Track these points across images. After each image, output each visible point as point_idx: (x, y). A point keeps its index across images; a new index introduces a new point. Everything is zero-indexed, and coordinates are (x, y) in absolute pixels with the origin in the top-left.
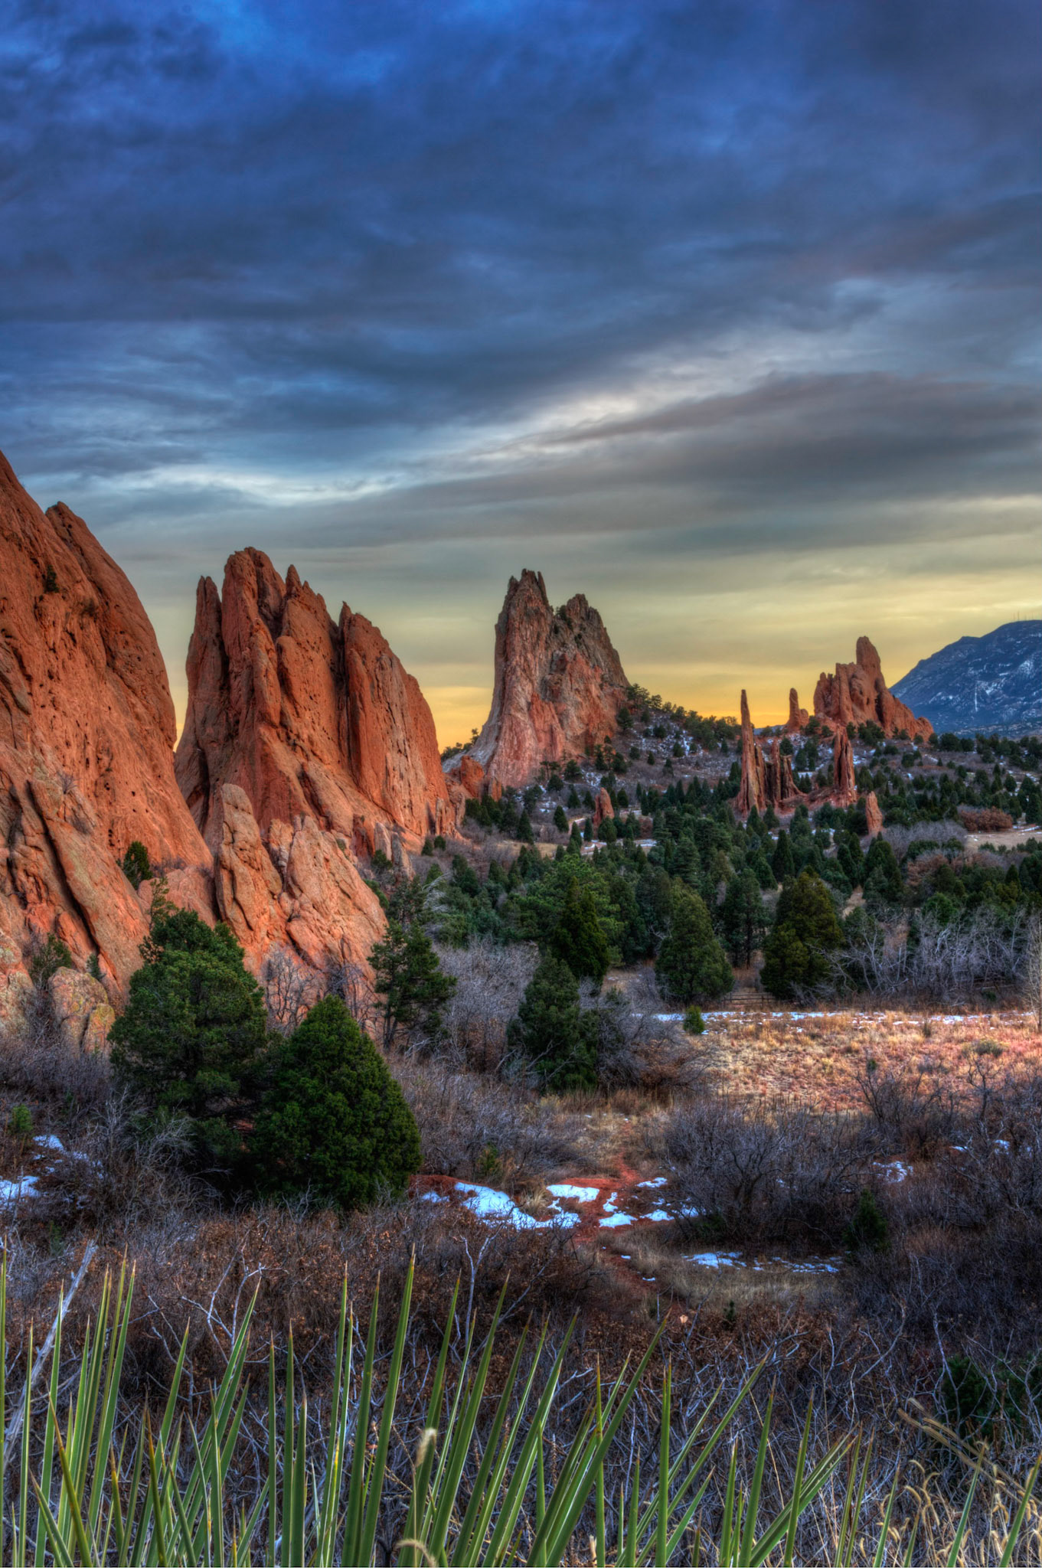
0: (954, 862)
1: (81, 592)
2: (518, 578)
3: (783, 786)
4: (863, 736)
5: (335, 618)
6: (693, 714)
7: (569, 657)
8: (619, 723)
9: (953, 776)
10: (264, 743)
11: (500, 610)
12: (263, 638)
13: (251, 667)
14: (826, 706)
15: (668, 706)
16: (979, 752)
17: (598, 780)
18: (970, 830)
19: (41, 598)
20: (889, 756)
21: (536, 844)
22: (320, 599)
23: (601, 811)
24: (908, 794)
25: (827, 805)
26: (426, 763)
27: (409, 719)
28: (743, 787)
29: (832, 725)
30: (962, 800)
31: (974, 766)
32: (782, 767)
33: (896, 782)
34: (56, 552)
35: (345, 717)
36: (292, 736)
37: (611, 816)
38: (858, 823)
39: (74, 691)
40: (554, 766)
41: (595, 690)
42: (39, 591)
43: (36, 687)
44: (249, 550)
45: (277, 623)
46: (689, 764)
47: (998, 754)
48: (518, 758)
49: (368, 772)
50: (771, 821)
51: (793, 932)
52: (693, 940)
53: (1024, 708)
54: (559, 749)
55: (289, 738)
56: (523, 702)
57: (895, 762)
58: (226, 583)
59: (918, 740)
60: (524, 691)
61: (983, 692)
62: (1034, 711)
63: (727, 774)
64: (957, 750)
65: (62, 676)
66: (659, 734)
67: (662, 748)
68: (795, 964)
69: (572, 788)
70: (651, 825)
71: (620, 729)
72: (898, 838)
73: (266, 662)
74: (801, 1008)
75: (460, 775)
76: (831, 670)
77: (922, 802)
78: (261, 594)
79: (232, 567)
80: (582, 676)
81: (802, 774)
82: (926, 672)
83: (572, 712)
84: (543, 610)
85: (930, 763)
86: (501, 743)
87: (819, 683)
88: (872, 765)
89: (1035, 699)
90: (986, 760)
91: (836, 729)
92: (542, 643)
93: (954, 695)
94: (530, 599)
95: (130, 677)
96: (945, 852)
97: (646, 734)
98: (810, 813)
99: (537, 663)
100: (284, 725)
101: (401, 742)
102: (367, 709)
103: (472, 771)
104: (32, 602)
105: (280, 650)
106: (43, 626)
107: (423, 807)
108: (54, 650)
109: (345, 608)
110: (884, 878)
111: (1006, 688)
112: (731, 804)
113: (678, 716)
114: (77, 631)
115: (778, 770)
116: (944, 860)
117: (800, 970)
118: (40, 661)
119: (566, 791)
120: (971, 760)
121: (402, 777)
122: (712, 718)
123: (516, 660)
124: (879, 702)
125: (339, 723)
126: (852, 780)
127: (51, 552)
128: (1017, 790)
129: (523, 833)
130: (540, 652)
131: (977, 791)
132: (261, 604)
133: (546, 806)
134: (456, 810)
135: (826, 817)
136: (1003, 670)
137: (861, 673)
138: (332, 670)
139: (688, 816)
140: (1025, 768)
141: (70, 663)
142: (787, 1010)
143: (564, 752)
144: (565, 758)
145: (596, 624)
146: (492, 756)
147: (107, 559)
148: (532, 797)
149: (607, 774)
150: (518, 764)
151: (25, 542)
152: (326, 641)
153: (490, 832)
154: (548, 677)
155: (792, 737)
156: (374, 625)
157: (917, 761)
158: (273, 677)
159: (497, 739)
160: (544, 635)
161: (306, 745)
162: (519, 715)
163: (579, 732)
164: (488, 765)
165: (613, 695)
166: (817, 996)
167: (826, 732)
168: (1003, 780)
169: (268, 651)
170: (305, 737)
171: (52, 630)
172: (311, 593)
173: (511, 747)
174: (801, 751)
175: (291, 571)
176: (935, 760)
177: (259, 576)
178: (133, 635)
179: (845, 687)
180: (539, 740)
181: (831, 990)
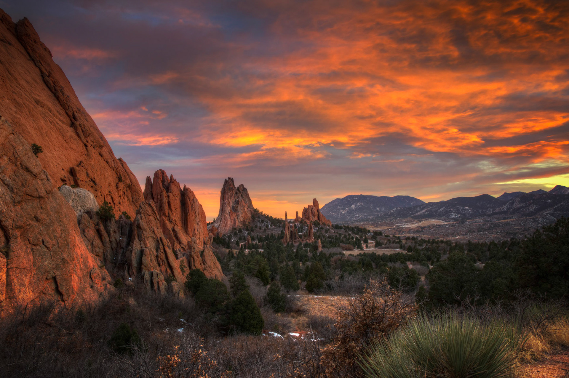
0: (343, 258)
1: (127, 182)
2: (227, 179)
3: (295, 237)
4: (315, 224)
5: (182, 189)
6: (271, 217)
7: (240, 201)
8: (252, 218)
9: (338, 236)
10: (164, 221)
11: (222, 187)
12: (165, 193)
13: (161, 201)
14: (305, 216)
15: (265, 215)
16: (344, 229)
17: (247, 233)
18: (344, 250)
19: (118, 183)
20: (321, 230)
21: (233, 250)
22: (178, 183)
23: (248, 241)
24: (327, 240)
25: (307, 242)
26: (203, 227)
27: (200, 216)
28: (285, 236)
29: (307, 221)
30: (341, 242)
31: (343, 233)
32: (295, 232)
33: (324, 237)
34: (122, 171)
35: (184, 215)
36: (171, 219)
37: (251, 243)
38: (316, 248)
39: (124, 207)
40: (235, 229)
41: (246, 209)
42: (117, 181)
43: (116, 206)
44: (161, 170)
45: (168, 189)
46: (270, 230)
47: (349, 230)
48: (226, 227)
49: (189, 229)
50: (293, 246)
51: (314, 276)
52: (290, 277)
53: (352, 217)
54: (237, 225)
55: (170, 220)
56: (228, 212)
57: (323, 231)
58: (154, 178)
59: (329, 226)
60: (228, 209)
61: (342, 213)
62: (355, 218)
63: (280, 233)
64: (339, 229)
65: (122, 203)
66: (262, 221)
67: (263, 225)
68: (315, 284)
69: (240, 235)
70: (261, 245)
71: (252, 220)
72: (327, 251)
73: (165, 200)
74: (316, 294)
75: (211, 231)
76: (307, 207)
77: (331, 242)
78: (163, 181)
79: (156, 174)
80: (243, 205)
81: (299, 234)
82: (327, 207)
83: (240, 215)
84: (233, 188)
85: (332, 232)
86: (222, 222)
87: (303, 210)
88: (318, 231)
89: (355, 215)
90: (346, 232)
91: (308, 222)
92: (233, 197)
93: (334, 213)
94: (230, 185)
95: (136, 204)
96: (340, 256)
97: (259, 221)
98: (302, 244)
99: (232, 201)
100: (169, 216)
101: (198, 222)
102: (190, 213)
103: (214, 230)
104: (116, 184)
105: (168, 196)
106: (118, 190)
107: (203, 239)
108: (120, 197)
109: (185, 186)
110: (325, 262)
111: (347, 212)
112: (282, 240)
113: (267, 217)
114: (126, 192)
115: (294, 232)
116: (340, 258)
117: (316, 285)
118: (117, 199)
119: (238, 236)
120: (342, 231)
121: (198, 231)
122: (276, 218)
123: (226, 201)
124: (318, 215)
125: (182, 216)
126: (313, 236)
127: (121, 171)
128: (354, 240)
129: (228, 247)
130: (232, 199)
131: (344, 240)
132: (163, 184)
133: (233, 240)
134: (211, 240)
135: (307, 245)
136: (347, 207)
137: (314, 208)
138: (181, 202)
139: (271, 243)
140: (356, 234)
141: (124, 200)
142: (313, 295)
143: (238, 225)
144: (238, 227)
145: (246, 192)
146: (219, 226)
147: (131, 173)
148: (230, 237)
149: (249, 232)
150: (226, 228)
151: (115, 169)
152: (180, 195)
153: (219, 246)
154: (234, 206)
155: (297, 224)
156: (192, 191)
157: (329, 231)
158: (167, 204)
159: (220, 221)
160: (234, 195)
161: (174, 222)
162: (227, 215)
163: (242, 220)
164: (218, 228)
165: (250, 211)
166: (320, 292)
167: (305, 223)
168: (351, 237)
169: (166, 197)
170: (174, 219)
171: (120, 191)
172: (176, 182)
173: (224, 224)
174: (299, 227)
175: (171, 176)
176: (333, 231)
177: (163, 177)
178: (137, 193)
179: (310, 211)
180: (232, 222)
181: (323, 290)
